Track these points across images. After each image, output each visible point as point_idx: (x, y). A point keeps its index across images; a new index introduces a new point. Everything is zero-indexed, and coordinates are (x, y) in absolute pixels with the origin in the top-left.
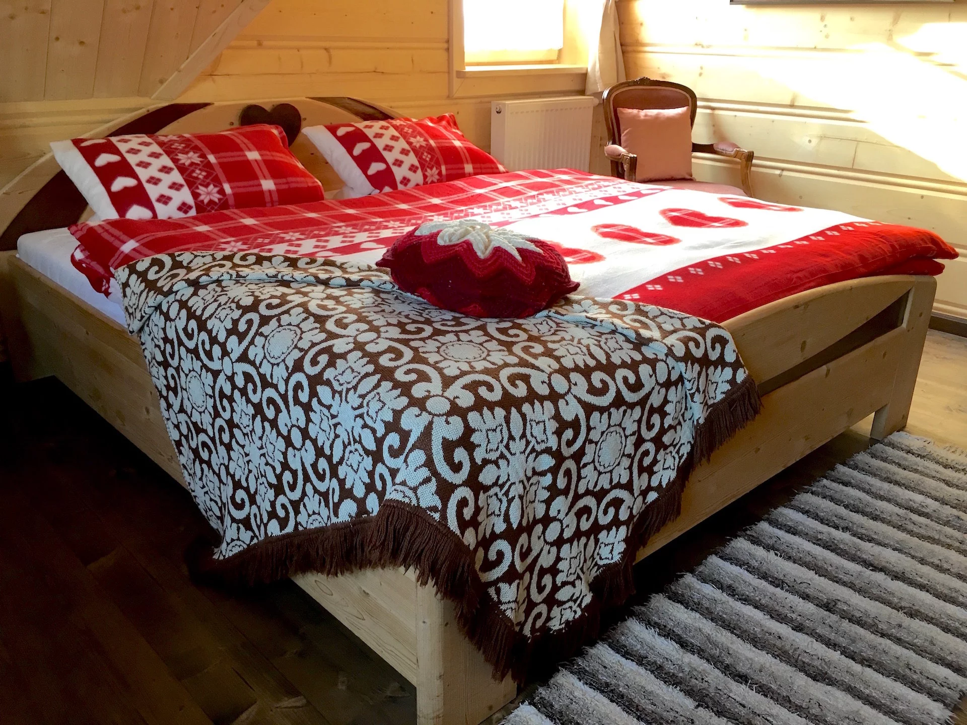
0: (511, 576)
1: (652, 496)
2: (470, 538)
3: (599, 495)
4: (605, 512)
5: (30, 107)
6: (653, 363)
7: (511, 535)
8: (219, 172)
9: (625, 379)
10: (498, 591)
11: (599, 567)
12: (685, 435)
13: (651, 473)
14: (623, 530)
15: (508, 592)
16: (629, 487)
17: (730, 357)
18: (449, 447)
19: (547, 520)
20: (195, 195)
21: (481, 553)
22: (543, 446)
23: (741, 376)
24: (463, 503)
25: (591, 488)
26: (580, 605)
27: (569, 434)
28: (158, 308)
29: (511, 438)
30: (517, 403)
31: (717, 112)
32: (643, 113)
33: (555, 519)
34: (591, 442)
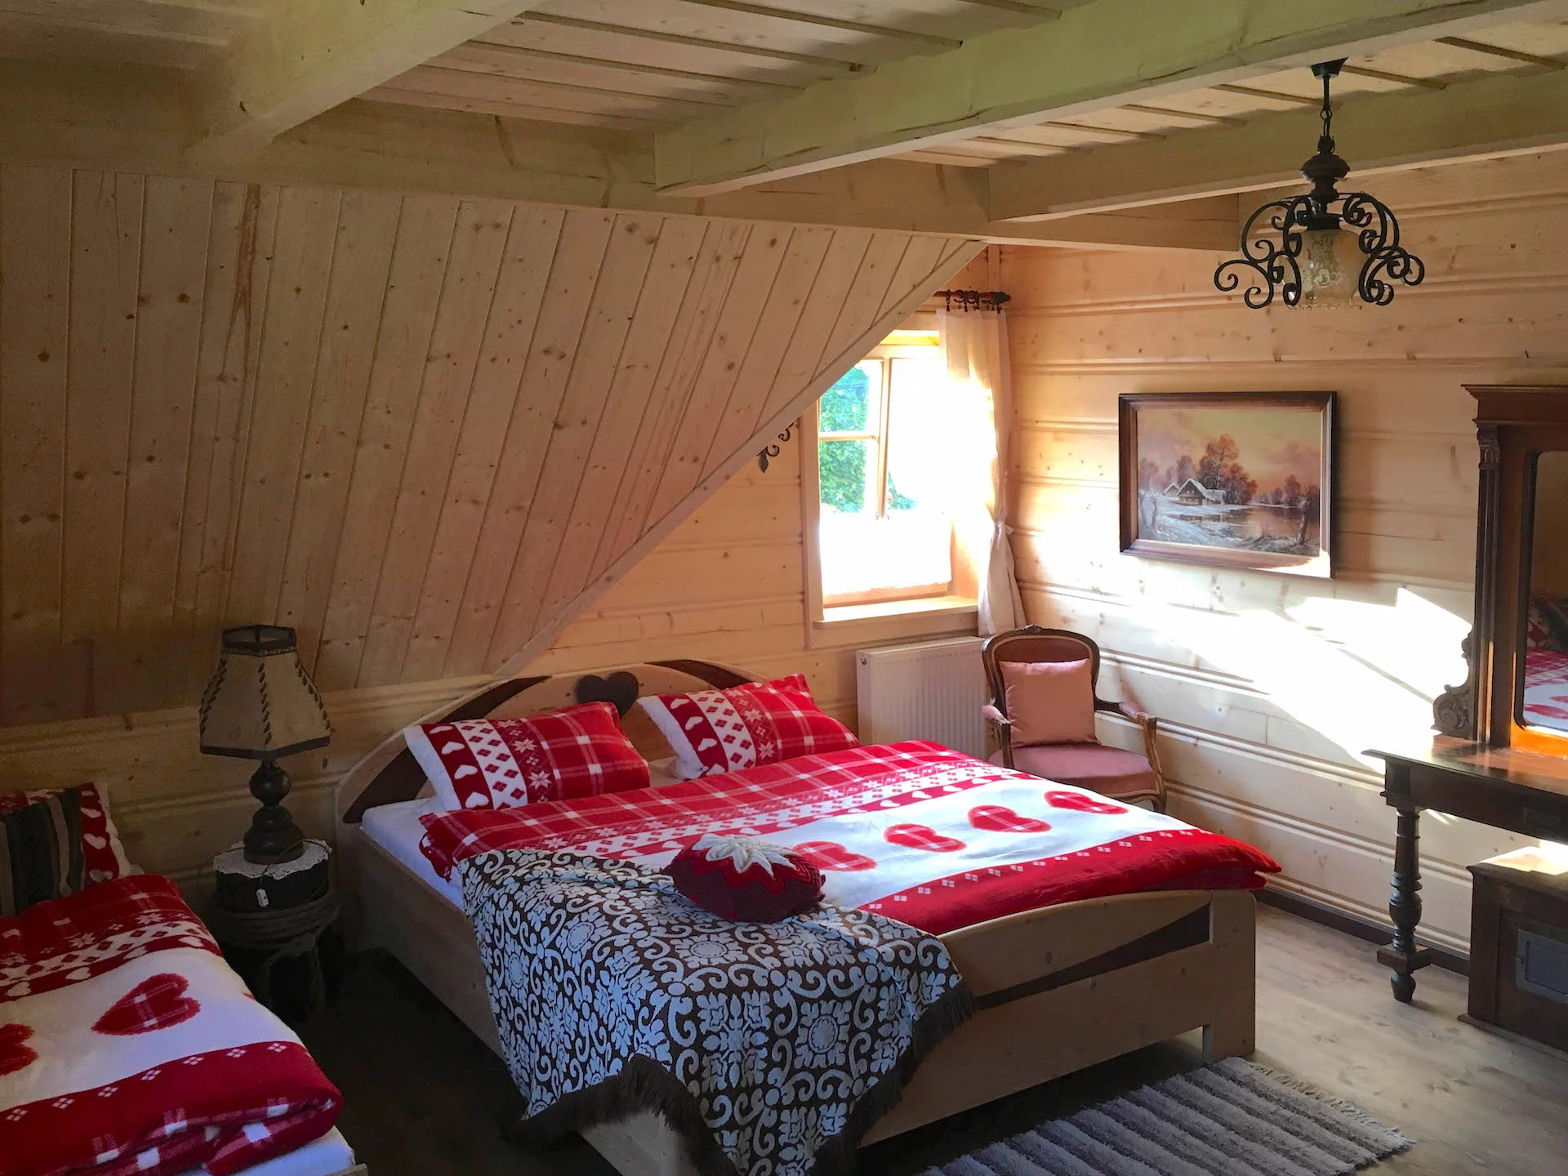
0: (731, 1125)
1: (873, 1081)
2: (694, 1087)
3: (818, 1073)
4: (824, 1089)
5: (385, 690)
6: (863, 967)
7: (732, 1093)
8: (550, 757)
9: (835, 978)
10: (721, 1137)
11: (824, 1137)
12: (904, 1030)
13: (870, 1060)
14: (843, 1108)
15: (729, 1139)
16: (846, 1068)
17: (943, 964)
18: (681, 1019)
19: (766, 1087)
20: (528, 782)
21: (705, 1103)
22: (758, 1026)
23: (954, 981)
24: (689, 1061)
25: (807, 1064)
26: (803, 1167)
27: (781, 1018)
28: (491, 898)
29: (731, 1017)
30: (739, 991)
31: (1123, 666)
32: (1030, 667)
33: (773, 1087)
34: (803, 1026)
